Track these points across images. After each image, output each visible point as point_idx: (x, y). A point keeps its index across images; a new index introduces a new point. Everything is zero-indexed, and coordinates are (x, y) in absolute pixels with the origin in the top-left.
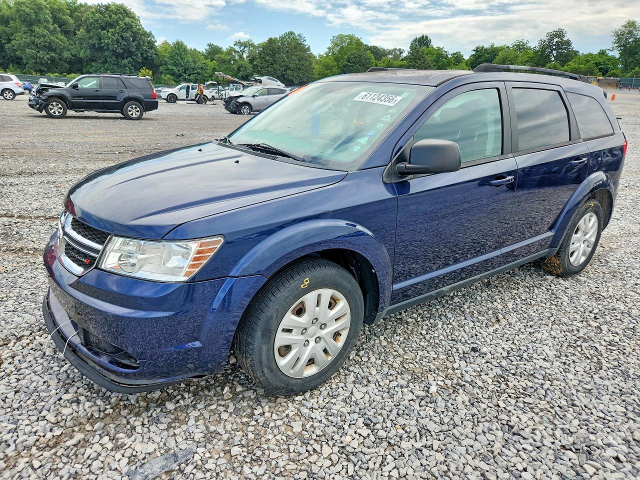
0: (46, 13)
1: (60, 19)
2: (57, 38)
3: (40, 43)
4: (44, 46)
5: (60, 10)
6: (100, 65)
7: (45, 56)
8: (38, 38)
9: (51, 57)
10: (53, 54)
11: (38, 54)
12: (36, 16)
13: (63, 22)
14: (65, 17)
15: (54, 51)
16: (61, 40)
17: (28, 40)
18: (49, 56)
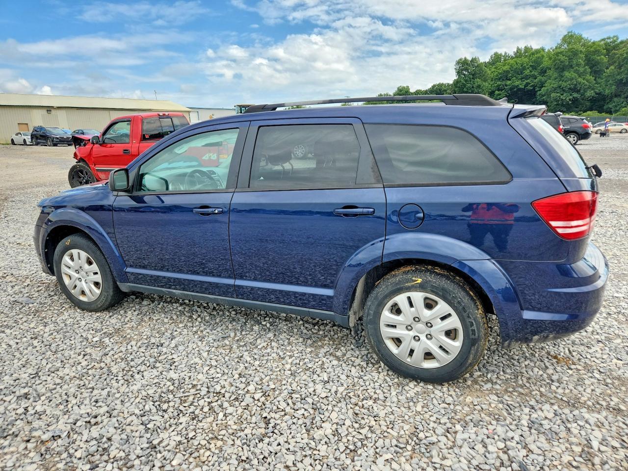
0: (580, 58)
1: (593, 60)
2: (584, 79)
3: (566, 86)
4: (570, 89)
5: (597, 52)
6: (622, 100)
7: (567, 97)
8: (565, 82)
9: (573, 97)
10: (575, 95)
11: (562, 97)
12: (569, 62)
13: (596, 62)
14: (599, 58)
15: (578, 91)
16: (587, 81)
17: (555, 86)
18: (571, 97)
